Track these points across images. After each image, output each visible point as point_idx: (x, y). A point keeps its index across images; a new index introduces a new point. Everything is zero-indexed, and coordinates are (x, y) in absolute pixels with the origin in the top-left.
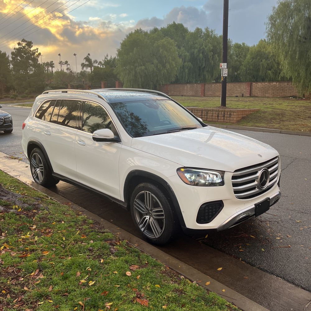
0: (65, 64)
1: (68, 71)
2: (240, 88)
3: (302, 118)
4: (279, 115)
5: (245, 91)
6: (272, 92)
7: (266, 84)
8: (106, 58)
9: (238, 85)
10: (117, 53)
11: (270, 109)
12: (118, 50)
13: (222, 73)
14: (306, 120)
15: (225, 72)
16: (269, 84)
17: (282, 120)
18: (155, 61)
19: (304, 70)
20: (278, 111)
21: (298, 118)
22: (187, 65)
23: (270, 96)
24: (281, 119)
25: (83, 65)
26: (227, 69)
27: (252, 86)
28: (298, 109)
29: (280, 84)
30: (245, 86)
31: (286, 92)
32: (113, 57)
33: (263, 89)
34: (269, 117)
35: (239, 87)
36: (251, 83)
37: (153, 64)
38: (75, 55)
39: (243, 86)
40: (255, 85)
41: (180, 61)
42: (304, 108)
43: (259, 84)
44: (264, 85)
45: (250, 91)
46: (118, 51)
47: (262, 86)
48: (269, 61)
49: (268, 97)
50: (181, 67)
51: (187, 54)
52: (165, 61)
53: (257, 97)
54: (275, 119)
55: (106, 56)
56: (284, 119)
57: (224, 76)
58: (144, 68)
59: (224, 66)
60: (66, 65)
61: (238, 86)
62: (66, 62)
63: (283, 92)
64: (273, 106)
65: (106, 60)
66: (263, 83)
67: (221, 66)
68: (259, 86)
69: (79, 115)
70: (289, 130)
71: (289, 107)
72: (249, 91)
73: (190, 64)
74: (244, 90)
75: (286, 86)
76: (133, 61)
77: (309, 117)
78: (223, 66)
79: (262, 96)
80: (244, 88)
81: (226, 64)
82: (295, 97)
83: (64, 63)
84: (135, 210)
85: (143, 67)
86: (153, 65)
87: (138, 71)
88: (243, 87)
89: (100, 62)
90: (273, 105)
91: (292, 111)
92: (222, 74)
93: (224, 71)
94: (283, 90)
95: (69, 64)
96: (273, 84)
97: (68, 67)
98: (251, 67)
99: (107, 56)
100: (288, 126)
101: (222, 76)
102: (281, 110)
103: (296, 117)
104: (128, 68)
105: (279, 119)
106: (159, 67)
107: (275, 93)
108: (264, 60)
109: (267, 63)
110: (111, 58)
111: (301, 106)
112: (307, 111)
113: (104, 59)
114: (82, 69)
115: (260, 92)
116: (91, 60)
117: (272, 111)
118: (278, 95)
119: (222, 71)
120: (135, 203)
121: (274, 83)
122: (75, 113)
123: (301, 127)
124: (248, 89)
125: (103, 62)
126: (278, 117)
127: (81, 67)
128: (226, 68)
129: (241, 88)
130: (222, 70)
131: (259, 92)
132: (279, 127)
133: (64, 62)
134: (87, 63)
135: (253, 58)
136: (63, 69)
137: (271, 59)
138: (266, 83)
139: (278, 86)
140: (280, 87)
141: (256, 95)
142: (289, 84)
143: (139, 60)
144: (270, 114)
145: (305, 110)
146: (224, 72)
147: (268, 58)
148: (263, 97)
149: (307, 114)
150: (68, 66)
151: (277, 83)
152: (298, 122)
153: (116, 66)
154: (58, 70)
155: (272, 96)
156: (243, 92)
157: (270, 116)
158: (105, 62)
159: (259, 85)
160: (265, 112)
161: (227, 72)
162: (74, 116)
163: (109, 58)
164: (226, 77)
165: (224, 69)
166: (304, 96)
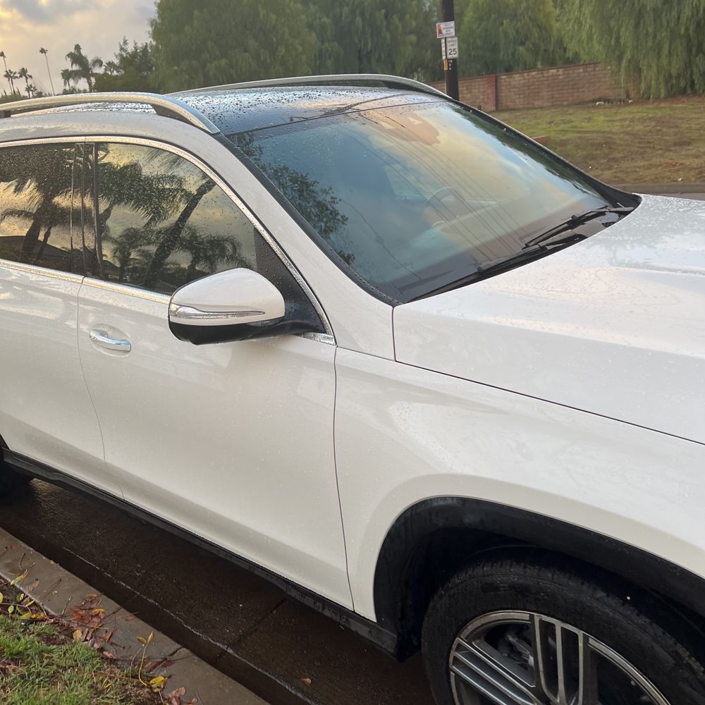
0: (21, 76)
1: (31, 92)
2: (471, 92)
3: (660, 149)
4: (599, 146)
5: (484, 99)
6: (549, 93)
7: (533, 76)
8: (122, 49)
9: (465, 85)
10: (150, 29)
11: (575, 135)
12: (153, 23)
13: (443, 49)
14: (671, 153)
15: (452, 48)
16: (541, 75)
17: (613, 159)
18: (252, 43)
19: (631, 28)
20: (594, 135)
21: (649, 150)
22: (329, 49)
23: (544, 105)
24: (611, 157)
25: (67, 75)
26: (456, 39)
27: (499, 84)
28: (639, 127)
29: (567, 72)
30: (481, 87)
31: (582, 90)
32: (139, 45)
33: (527, 88)
34: (579, 155)
35: (467, 89)
36: (496, 77)
37: (246, 51)
38: (43, 51)
39: (477, 87)
40: (508, 80)
41: (313, 38)
42: (653, 124)
43: (517, 77)
44: (527, 77)
45: (497, 96)
46: (152, 25)
47: (523, 82)
48: (519, 23)
49: (541, 108)
50: (315, 55)
51: (326, 20)
52: (274, 40)
53: (514, 110)
54: (594, 158)
55: (122, 44)
56: (618, 155)
57: (449, 57)
58: (226, 64)
59: (447, 29)
60: (24, 78)
61: (465, 88)
62: (23, 73)
63: (576, 90)
64: (575, 127)
65: (124, 54)
66: (525, 74)
67: (440, 32)
68: (517, 83)
69: (77, 204)
70: (645, 181)
71: (616, 124)
72: (492, 97)
73: (336, 44)
74: (481, 97)
75: (582, 74)
76: (194, 49)
77: (675, 144)
78: (444, 32)
79: (526, 106)
80: (479, 92)
81: (452, 24)
82: (606, 100)
83: (18, 75)
84: (462, 685)
85: (223, 62)
86: (247, 54)
87: (211, 73)
88: (479, 89)
89: (110, 64)
90: (574, 124)
91: (627, 133)
92: (444, 54)
93: (448, 44)
94: (576, 86)
95: (31, 77)
96: (550, 74)
97: (29, 84)
98: (479, 42)
99: (125, 42)
100: (636, 172)
101: (444, 57)
102: (600, 135)
103: (644, 147)
104: (185, 69)
105: (603, 158)
106: (262, 59)
107: (557, 96)
108: (508, 20)
109: (515, 29)
110: (135, 48)
111: (642, 120)
112: (665, 130)
113: (118, 52)
114: (65, 85)
115: (521, 96)
116: (85, 58)
117: (580, 138)
118: (564, 99)
119: (443, 45)
120: (460, 656)
121: (551, 71)
122: (62, 201)
123: (669, 171)
124: (491, 91)
125: (116, 61)
126: (598, 152)
127: (63, 81)
128: (454, 34)
129: (473, 91)
130: (443, 41)
131: (517, 96)
132: (615, 177)
133: (18, 71)
134: (75, 67)
135: (481, 19)
136: (16, 90)
137: (524, 17)
138: (534, 73)
139: (561, 77)
140: (568, 79)
141: (511, 105)
142: (589, 70)
143: (209, 44)
144: (578, 146)
145: (658, 128)
146: (448, 48)
147: (515, 15)
148: (528, 109)
149: (667, 138)
150: (29, 80)
151: (561, 70)
152: (656, 160)
153: (151, 68)
154: (4, 94)
155: (550, 104)
156: (478, 101)
157: (579, 151)
158: (123, 59)
159: (516, 79)
160: (564, 143)
161: (456, 47)
162: (63, 209)
163: (130, 48)
164: (454, 60)
165: (448, 40)
166: (628, 97)
